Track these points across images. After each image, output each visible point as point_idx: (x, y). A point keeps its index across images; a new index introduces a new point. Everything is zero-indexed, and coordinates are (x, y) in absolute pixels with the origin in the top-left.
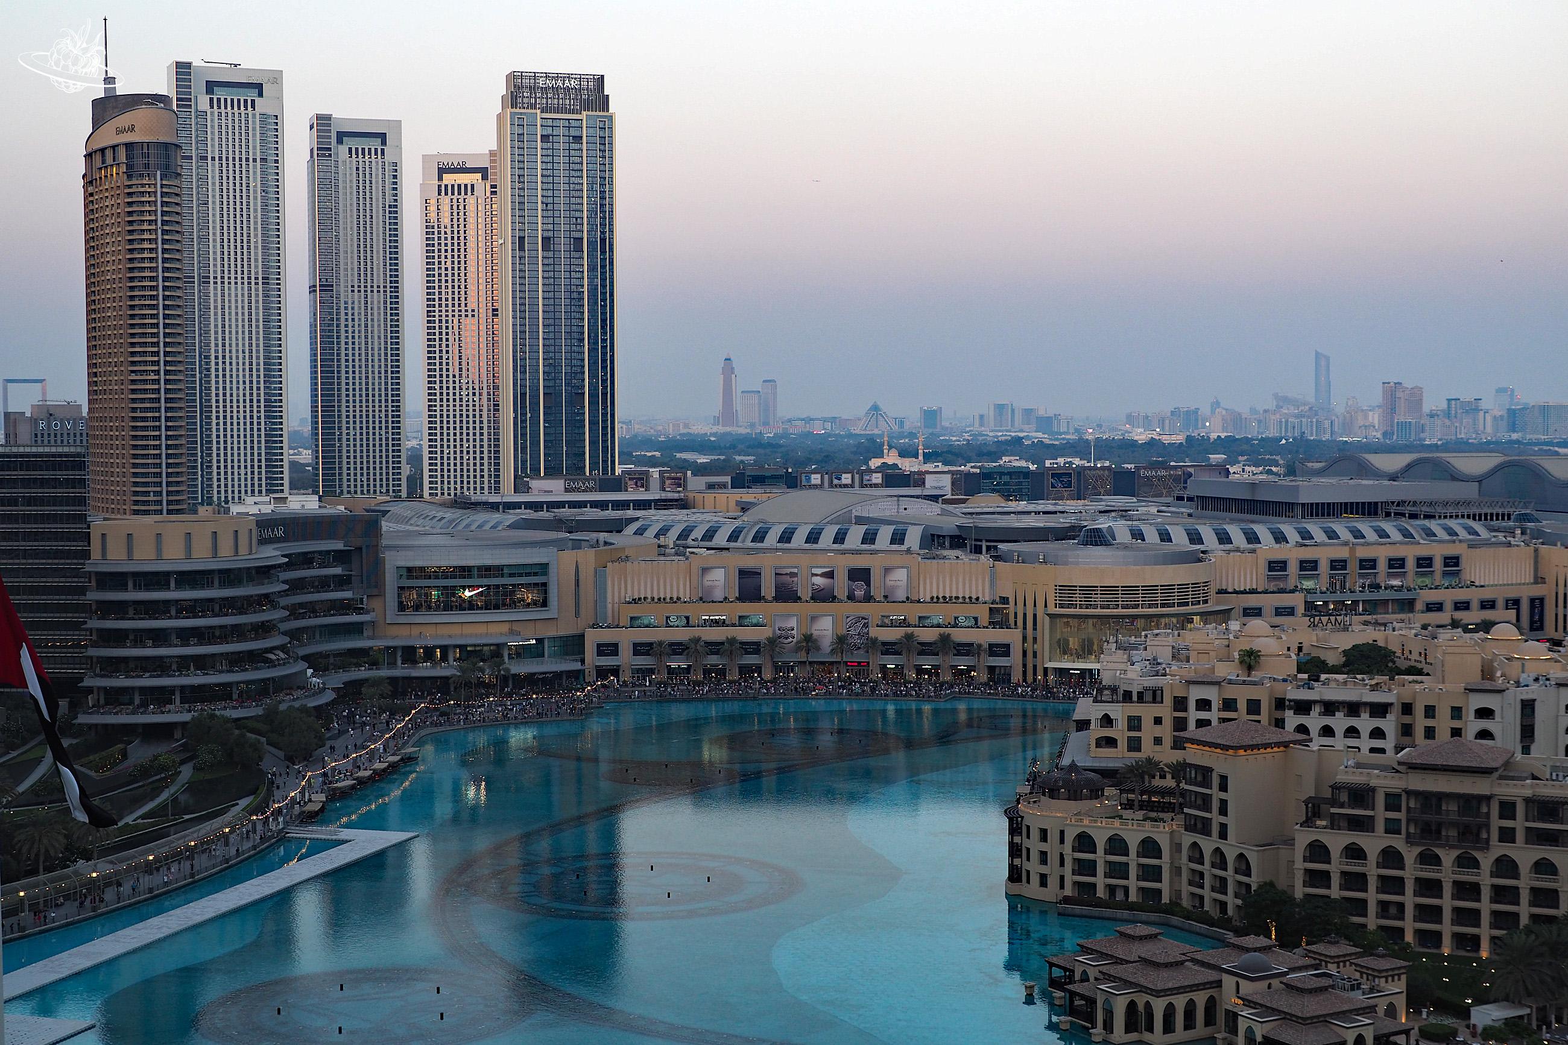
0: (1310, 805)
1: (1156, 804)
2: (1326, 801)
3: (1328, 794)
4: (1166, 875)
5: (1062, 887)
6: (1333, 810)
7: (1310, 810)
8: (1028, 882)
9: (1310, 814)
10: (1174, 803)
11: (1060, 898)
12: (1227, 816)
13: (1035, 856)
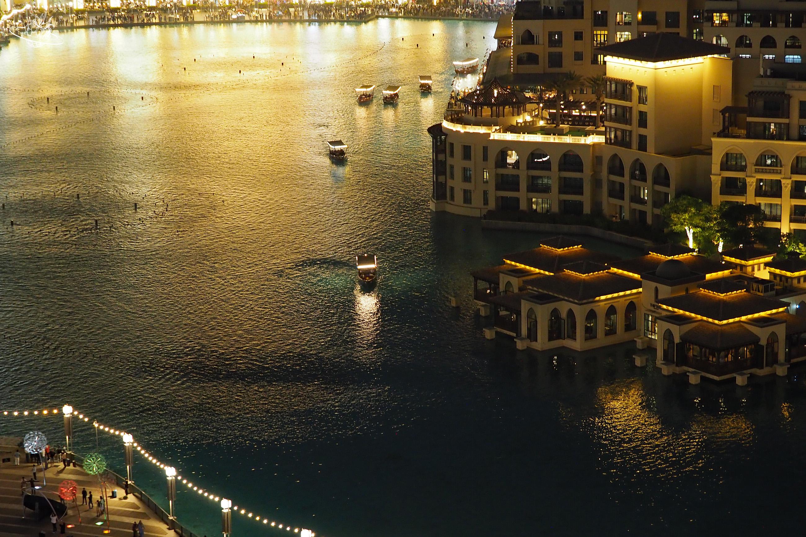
0: (727, 115)
1: (577, 118)
2: (743, 110)
3: (744, 103)
4: (587, 188)
5: (486, 202)
6: (749, 119)
7: (727, 119)
8: (452, 198)
9: (727, 124)
10: (595, 117)
11: (484, 212)
12: (646, 127)
13: (458, 174)
